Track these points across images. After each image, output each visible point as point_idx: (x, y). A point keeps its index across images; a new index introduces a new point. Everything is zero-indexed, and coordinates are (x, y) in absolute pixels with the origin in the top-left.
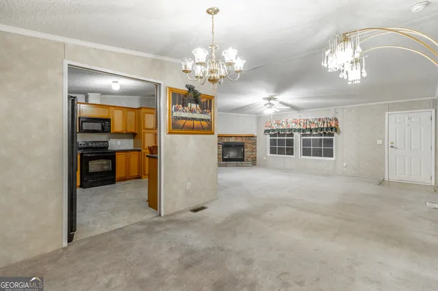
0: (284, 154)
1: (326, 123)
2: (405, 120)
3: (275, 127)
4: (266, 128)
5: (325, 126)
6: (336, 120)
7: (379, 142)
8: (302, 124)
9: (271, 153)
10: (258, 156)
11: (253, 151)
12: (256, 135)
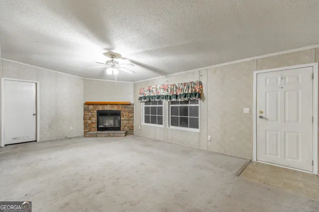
0: (156, 123)
1: (190, 88)
2: (277, 80)
3: (147, 94)
4: (140, 96)
5: (190, 92)
6: (200, 83)
7: (246, 110)
8: (169, 91)
9: (145, 122)
10: (134, 125)
11: (129, 120)
12: (132, 102)
